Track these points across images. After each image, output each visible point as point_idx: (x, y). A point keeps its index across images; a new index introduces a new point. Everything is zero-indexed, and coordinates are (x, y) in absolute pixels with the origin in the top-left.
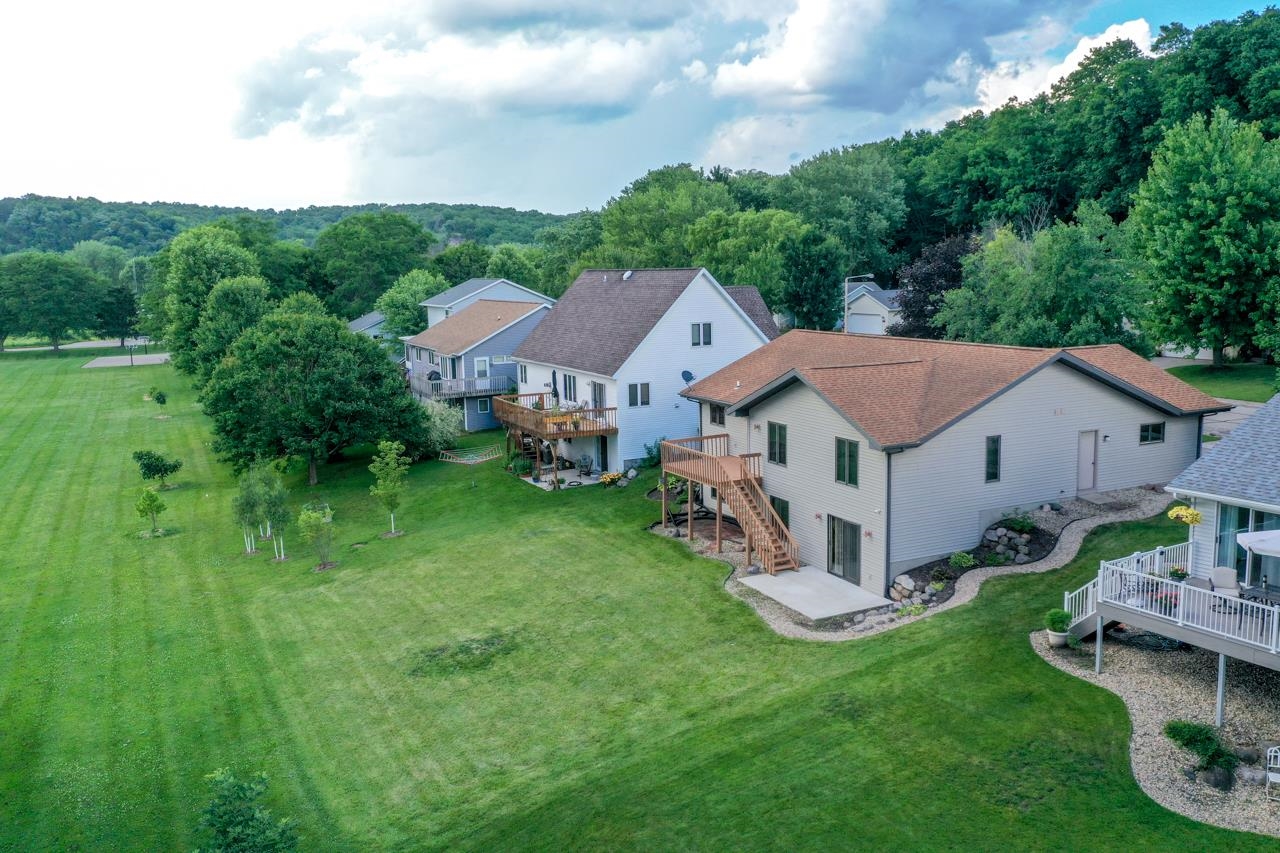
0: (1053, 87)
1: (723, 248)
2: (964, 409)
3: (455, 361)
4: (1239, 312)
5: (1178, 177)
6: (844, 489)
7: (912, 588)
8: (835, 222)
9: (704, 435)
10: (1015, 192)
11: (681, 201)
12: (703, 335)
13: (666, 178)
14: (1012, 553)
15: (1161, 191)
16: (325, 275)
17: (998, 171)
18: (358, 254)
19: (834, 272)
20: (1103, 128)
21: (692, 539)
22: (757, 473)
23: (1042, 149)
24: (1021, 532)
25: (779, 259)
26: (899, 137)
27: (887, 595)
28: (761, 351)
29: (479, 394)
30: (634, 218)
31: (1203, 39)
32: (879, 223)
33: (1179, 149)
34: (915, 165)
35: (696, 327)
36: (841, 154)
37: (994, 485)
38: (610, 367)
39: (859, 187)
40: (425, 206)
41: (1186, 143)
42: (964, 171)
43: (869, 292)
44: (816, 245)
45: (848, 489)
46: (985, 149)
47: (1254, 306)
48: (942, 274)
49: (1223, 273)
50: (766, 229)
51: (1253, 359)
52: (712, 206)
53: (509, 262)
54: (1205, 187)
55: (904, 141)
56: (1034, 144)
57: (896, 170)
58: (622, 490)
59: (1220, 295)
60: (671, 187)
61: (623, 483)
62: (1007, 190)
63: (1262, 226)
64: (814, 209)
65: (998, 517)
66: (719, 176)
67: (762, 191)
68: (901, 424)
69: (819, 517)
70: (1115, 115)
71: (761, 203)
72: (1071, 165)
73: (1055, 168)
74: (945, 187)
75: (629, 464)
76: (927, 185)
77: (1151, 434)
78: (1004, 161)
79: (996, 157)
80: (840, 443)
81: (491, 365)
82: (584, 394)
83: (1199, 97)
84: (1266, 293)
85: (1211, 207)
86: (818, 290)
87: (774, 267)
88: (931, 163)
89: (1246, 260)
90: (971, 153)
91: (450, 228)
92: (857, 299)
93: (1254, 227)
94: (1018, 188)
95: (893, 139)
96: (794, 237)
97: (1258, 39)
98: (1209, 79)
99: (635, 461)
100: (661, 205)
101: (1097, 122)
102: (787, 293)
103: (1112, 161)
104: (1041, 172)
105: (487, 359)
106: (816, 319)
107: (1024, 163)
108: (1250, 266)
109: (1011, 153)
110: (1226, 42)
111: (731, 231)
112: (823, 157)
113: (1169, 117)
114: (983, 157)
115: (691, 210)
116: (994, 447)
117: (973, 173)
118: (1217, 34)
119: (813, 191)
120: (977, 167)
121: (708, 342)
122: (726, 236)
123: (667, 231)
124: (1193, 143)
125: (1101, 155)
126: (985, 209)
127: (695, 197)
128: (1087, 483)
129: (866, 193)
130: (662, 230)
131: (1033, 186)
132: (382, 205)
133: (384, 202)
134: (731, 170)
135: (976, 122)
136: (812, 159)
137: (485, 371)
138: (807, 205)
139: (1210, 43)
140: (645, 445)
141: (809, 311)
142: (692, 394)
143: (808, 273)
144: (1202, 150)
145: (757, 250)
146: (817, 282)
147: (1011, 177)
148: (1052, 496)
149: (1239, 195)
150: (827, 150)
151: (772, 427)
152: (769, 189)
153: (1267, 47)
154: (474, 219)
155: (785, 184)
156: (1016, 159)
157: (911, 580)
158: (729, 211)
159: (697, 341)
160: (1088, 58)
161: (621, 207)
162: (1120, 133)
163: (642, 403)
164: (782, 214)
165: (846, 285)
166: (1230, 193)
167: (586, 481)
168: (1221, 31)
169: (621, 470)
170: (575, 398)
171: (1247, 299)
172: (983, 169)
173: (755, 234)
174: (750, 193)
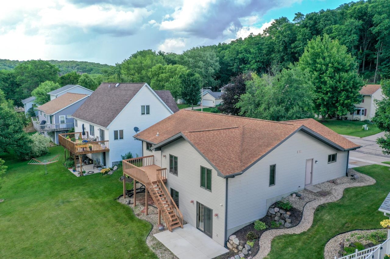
0: (264, 31)
1: (161, 77)
2: (262, 154)
3: (51, 117)
4: (332, 103)
5: (312, 57)
6: (204, 191)
7: (238, 244)
8: (197, 69)
9: (144, 156)
10: (253, 63)
11: (147, 61)
12: (146, 110)
13: (143, 54)
14: (283, 222)
15: (307, 62)
16: (16, 82)
17: (248, 55)
18: (29, 75)
19: (198, 86)
20: (279, 43)
21: (136, 206)
22: (164, 177)
23: (261, 49)
24: (286, 210)
25: (179, 81)
26: (217, 45)
27: (226, 246)
28: (169, 118)
29: (61, 130)
30: (132, 66)
31: (309, 17)
32: (211, 70)
33: (313, 48)
34: (222, 53)
35: (143, 107)
36: (199, 48)
37: (273, 187)
38: (106, 124)
39: (205, 59)
40: (70, 61)
41: (316, 46)
42: (238, 55)
43: (209, 92)
44: (192, 77)
45: (206, 192)
46: (244, 48)
47: (337, 101)
48: (238, 88)
49: (328, 90)
50: (175, 71)
51: (333, 118)
52: (158, 63)
53: (87, 79)
54: (321, 60)
55: (218, 46)
56: (258, 48)
57: (216, 54)
58: (110, 176)
59: (327, 97)
60: (144, 56)
61: (111, 173)
62: (250, 62)
63: (340, 74)
64: (191, 65)
65: (274, 201)
66: (161, 54)
67: (174, 59)
68: (233, 161)
69: (192, 202)
70: (283, 40)
71: (174, 63)
72: (270, 54)
73: (265, 55)
74: (232, 60)
75: (114, 164)
76: (226, 59)
77: (332, 158)
78: (250, 53)
79: (247, 51)
80: (203, 169)
81: (66, 119)
82: (97, 134)
83: (308, 35)
84: (341, 97)
85: (324, 67)
86: (192, 91)
87: (178, 84)
88: (227, 52)
89: (335, 86)
90: (240, 49)
91: (78, 69)
92: (205, 95)
93: (338, 74)
94: (254, 61)
95: (215, 45)
96: (184, 73)
97: (325, 18)
98: (310, 30)
99: (117, 162)
100: (141, 63)
101: (278, 42)
102: (182, 93)
103: (282, 54)
104: (261, 56)
105: (65, 116)
106: (191, 101)
107: (256, 53)
108: (336, 87)
109: (252, 50)
110: (316, 19)
111: (164, 71)
112: (194, 49)
113: (299, 41)
114: (243, 51)
115: (151, 64)
116: (273, 169)
117: (240, 56)
118: (313, 16)
119: (190, 59)
120: (242, 54)
121: (148, 113)
122: (162, 73)
123: (143, 71)
124: (318, 46)
125: (279, 52)
126: (244, 67)
127: (152, 60)
128: (308, 182)
129: (207, 61)
130: (141, 70)
131: (259, 61)
132: (56, 61)
133: (56, 60)
134: (165, 53)
135: (240, 41)
136: (190, 50)
137: (64, 121)
138: (189, 64)
139: (311, 19)
140: (121, 155)
141: (189, 99)
142: (138, 137)
143: (189, 86)
144: (320, 48)
145: (172, 78)
146: (192, 89)
147: (252, 58)
148: (295, 190)
149: (333, 64)
150: (195, 47)
151: (171, 156)
152: (176, 59)
153: (328, 21)
154: (86, 66)
155: (181, 57)
156: (253, 52)
157: (237, 239)
158: (163, 65)
159: (143, 113)
160: (274, 23)
161: (128, 62)
162: (284, 45)
163: (120, 138)
164: (181, 66)
165: (202, 90)
166: (330, 63)
167: (96, 171)
168: (314, 15)
169: (111, 166)
170: (94, 135)
171: (335, 99)
172: (243, 55)
173: (172, 73)
174: (171, 60)
